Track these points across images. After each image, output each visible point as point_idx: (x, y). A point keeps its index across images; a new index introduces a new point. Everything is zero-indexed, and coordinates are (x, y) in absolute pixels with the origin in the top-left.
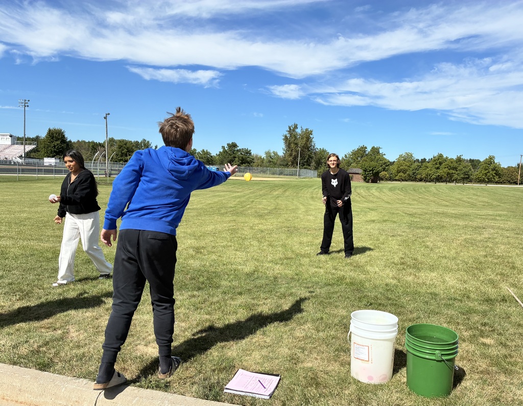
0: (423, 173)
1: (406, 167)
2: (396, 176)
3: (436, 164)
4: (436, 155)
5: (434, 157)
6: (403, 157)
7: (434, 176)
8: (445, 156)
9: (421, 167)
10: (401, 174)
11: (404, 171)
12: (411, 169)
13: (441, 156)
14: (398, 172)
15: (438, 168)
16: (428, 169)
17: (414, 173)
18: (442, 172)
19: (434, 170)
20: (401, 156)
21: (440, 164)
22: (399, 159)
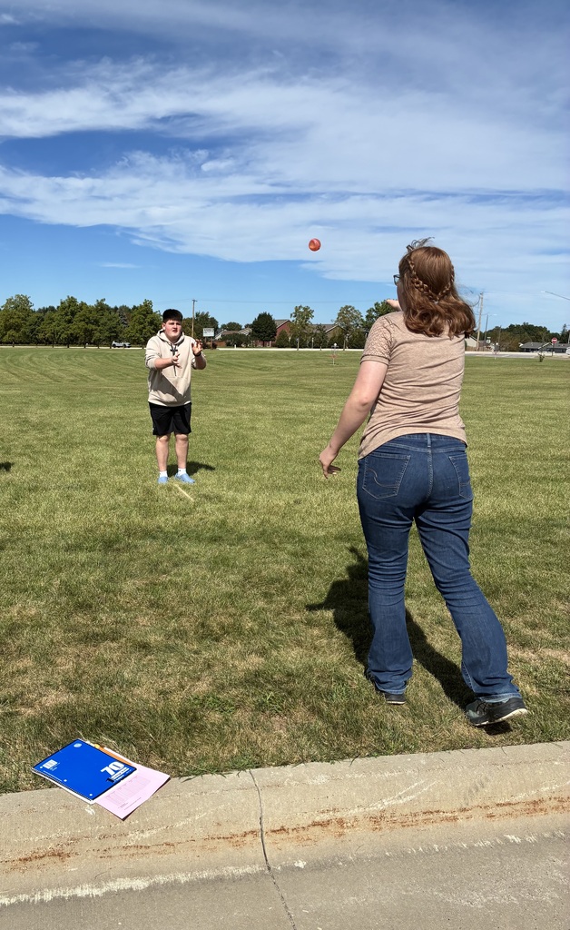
0: (47, 330)
1: (19, 321)
2: (4, 335)
3: (66, 314)
4: (64, 298)
5: (62, 303)
6: (13, 303)
7: (63, 336)
8: (79, 302)
9: (43, 320)
10: (11, 332)
11: (17, 328)
12: (28, 324)
13: (72, 301)
14: (7, 328)
15: (70, 321)
16: (54, 324)
17: (32, 331)
18: (77, 327)
19: (64, 324)
20: (9, 301)
21: (73, 314)
22: (6, 306)
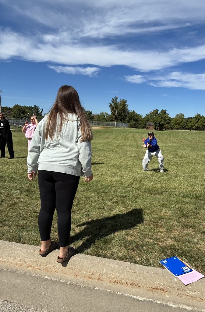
0: (189, 125)
1: (180, 122)
2: (174, 126)
3: (196, 120)
4: (196, 114)
5: (195, 116)
6: (178, 116)
7: (195, 127)
8: (201, 115)
9: (188, 122)
10: (177, 125)
11: (179, 124)
12: (183, 123)
13: (199, 115)
14: (176, 124)
15: (197, 122)
16: (192, 123)
17: (184, 125)
18: (199, 124)
19: (195, 123)
20: (177, 115)
21: (199, 119)
22: (176, 117)
